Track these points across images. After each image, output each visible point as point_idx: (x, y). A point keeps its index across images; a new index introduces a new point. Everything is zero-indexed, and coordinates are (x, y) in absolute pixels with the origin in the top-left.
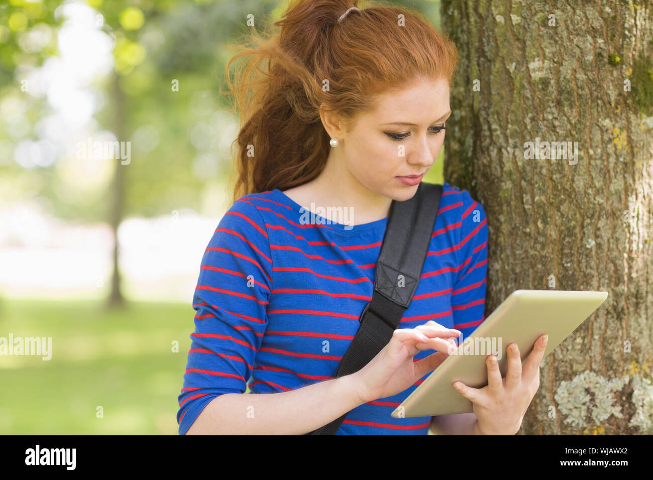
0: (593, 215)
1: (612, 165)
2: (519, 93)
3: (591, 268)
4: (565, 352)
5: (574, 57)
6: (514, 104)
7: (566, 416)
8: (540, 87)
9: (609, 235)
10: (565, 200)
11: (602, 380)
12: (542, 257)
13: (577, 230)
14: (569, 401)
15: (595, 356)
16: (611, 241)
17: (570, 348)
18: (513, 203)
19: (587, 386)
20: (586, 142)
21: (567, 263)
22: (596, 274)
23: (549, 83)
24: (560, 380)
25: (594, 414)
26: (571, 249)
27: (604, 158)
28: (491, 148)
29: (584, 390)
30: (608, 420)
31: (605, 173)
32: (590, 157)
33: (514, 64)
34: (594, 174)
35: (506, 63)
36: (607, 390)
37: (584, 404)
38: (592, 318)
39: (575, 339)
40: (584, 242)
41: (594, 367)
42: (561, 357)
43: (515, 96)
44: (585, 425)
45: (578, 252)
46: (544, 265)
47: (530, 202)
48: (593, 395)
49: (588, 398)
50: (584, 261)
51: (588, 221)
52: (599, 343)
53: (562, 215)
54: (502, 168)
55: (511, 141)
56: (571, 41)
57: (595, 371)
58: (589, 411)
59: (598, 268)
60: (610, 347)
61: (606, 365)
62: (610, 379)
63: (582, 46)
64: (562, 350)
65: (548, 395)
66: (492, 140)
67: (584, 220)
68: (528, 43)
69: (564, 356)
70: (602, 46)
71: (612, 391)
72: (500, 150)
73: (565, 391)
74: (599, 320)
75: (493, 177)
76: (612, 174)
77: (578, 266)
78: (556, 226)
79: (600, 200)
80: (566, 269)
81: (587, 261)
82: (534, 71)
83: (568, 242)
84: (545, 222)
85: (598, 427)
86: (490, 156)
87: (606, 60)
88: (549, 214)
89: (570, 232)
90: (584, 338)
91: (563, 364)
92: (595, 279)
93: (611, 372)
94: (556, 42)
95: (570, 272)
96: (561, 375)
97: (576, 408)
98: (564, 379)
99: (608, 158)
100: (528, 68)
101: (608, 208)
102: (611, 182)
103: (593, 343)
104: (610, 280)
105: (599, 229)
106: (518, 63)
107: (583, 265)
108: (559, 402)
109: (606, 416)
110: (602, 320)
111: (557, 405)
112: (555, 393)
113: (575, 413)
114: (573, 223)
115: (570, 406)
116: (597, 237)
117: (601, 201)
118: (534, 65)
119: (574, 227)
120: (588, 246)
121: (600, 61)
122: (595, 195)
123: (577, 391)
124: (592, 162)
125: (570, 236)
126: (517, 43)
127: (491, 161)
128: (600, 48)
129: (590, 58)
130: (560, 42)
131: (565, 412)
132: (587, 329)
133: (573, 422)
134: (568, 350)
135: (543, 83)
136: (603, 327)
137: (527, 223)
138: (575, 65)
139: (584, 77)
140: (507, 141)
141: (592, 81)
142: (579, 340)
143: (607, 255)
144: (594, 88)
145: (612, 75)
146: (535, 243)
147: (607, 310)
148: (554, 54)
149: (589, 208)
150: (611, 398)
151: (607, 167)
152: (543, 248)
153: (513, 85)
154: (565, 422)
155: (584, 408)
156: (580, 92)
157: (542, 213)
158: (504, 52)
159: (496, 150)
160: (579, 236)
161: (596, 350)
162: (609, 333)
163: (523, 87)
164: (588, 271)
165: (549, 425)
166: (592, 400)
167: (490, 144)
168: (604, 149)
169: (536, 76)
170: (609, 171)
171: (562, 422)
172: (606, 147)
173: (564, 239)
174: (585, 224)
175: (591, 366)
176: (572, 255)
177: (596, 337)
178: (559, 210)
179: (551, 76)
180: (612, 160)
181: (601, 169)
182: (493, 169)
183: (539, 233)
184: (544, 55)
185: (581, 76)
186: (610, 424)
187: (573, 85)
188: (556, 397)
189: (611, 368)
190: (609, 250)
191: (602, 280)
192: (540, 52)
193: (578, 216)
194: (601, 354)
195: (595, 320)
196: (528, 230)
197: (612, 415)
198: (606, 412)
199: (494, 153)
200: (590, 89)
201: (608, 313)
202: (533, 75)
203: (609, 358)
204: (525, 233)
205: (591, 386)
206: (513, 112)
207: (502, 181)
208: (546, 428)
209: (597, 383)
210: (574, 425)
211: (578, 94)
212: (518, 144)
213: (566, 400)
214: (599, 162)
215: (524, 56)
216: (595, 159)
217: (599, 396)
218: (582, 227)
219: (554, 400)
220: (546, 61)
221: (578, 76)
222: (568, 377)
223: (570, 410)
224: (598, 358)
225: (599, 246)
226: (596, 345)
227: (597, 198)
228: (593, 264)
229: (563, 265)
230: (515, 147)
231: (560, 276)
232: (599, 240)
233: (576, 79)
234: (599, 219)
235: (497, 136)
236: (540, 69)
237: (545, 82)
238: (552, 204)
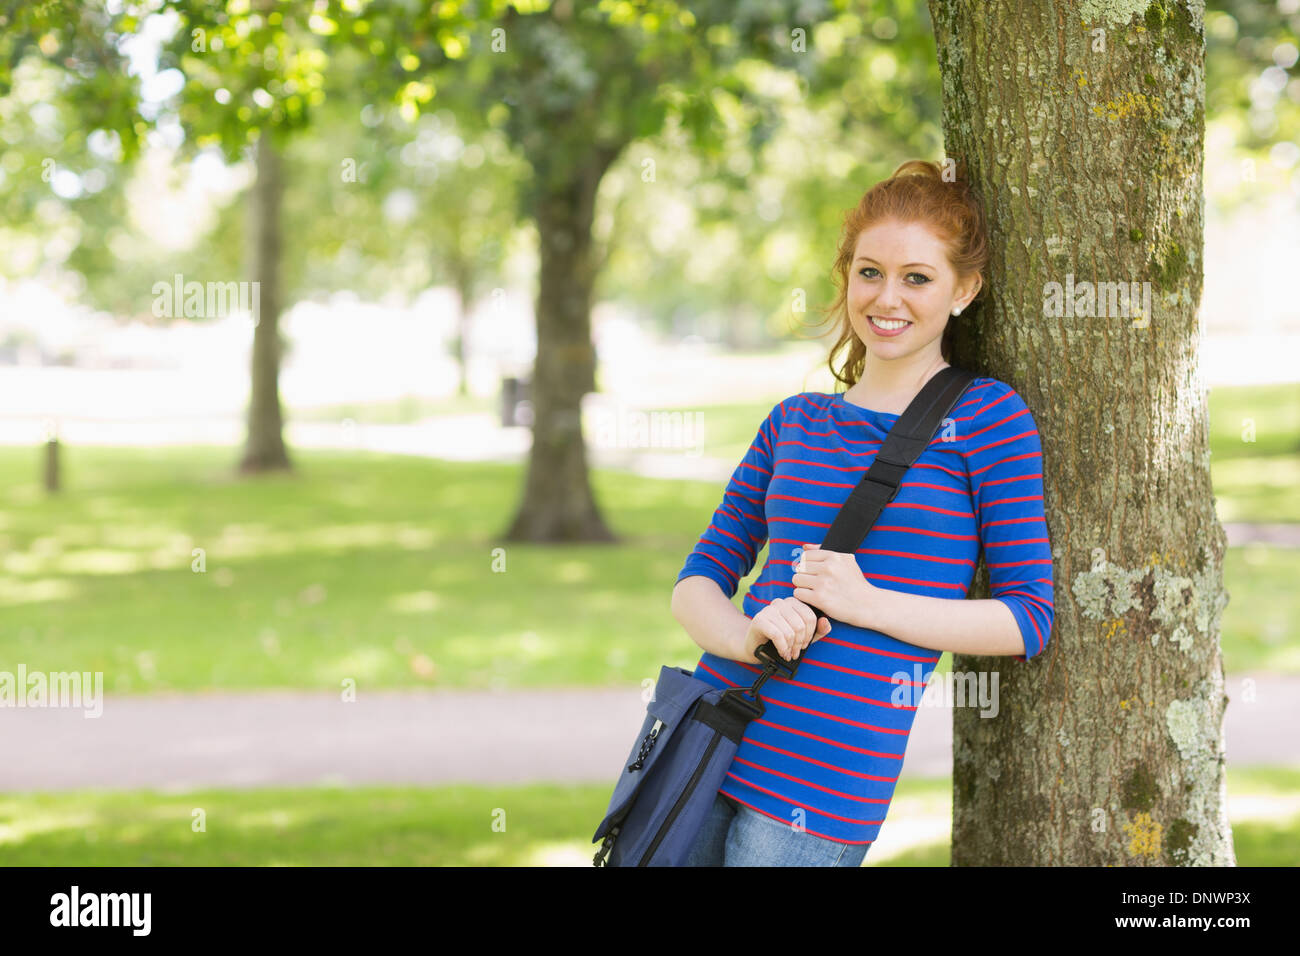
0: (1112, 399)
1: (1132, 347)
2: (1035, 270)
3: (1110, 454)
4: (1082, 542)
5: (1094, 233)
6: (1030, 282)
7: (1084, 609)
8: (1058, 264)
9: (1129, 420)
10: (1083, 384)
11: (1121, 571)
12: (1058, 443)
13: (1096, 415)
14: (1087, 593)
15: (1113, 546)
16: (1131, 426)
17: (1088, 537)
18: (1027, 386)
19: (1105, 578)
20: (1105, 323)
21: (1085, 449)
22: (1115, 461)
23: (1067, 260)
24: (1078, 571)
25: (1113, 607)
26: (1089, 435)
27: (1124, 339)
28: (1005, 327)
29: (1102, 582)
30: (1128, 613)
31: (1125, 355)
32: (1110, 339)
33: (1030, 239)
34: (1113, 357)
35: (1022, 237)
36: (1126, 582)
37: (1103, 596)
38: (1111, 507)
39: (1093, 528)
40: (1103, 427)
41: (1113, 557)
42: (1078, 546)
43: (1031, 273)
44: (1104, 618)
45: (1096, 438)
46: (1060, 451)
47: (1046, 385)
48: (1112, 586)
49: (1107, 589)
50: (1102, 447)
51: (1107, 405)
52: (1118, 533)
53: (1080, 400)
54: (1017, 348)
55: (1026, 320)
56: (1090, 216)
57: (1113, 562)
58: (1108, 603)
59: (1117, 454)
60: (1130, 537)
61: (1125, 556)
62: (1129, 570)
63: (1102, 222)
64: (1080, 540)
65: (1065, 587)
66: (1006, 317)
67: (1102, 403)
68: (1045, 218)
69: (1081, 546)
70: (1123, 221)
71: (1131, 582)
72: (1014, 329)
73: (1083, 582)
74: (1117, 509)
75: (1007, 358)
76: (1133, 356)
77: (1097, 452)
78: (1074, 410)
79: (1119, 383)
80: (1084, 456)
81: (1106, 447)
82: (1051, 247)
83: (1086, 427)
84: (1062, 406)
85: (1117, 620)
86: (1004, 335)
87: (1127, 236)
88: (1066, 398)
89: (1088, 417)
90: (1102, 528)
91: (1080, 554)
92: (1114, 466)
93: (1130, 563)
94: (1075, 217)
95: (1088, 459)
96: (1078, 566)
97: (1094, 600)
98: (1082, 570)
99: (1128, 340)
100: (1045, 244)
101: (1128, 391)
102: (1131, 364)
103: (1112, 533)
104: (1130, 467)
105: (1118, 413)
106: (1034, 238)
107: (1102, 451)
108: (1077, 594)
109: (1126, 609)
110: (1121, 509)
111: (1074, 597)
112: (1073, 584)
113: (1094, 605)
114: (1092, 407)
115: (1088, 598)
116: (1116, 422)
117: (1121, 384)
118: (1051, 241)
119: (1093, 412)
120: (1107, 432)
121: (1121, 237)
122: (1115, 378)
123: (1096, 582)
124: (1112, 344)
125: (1088, 421)
126: (1033, 217)
127: (1004, 340)
128: (1121, 224)
129: (1110, 234)
130: (1078, 218)
131: (1082, 604)
132: (1106, 517)
133: (1090, 615)
134: (1085, 540)
135: (1060, 261)
136: (1122, 516)
137: (1044, 407)
138: (1094, 241)
139: (1104, 254)
140: (1022, 320)
141: (1113, 259)
142: (1097, 530)
143: (1127, 440)
144: (1114, 267)
145: (1133, 252)
146: (1052, 428)
147: (1127, 498)
148: (1072, 230)
149: (1108, 392)
150: (1130, 589)
151: (1127, 348)
152: (1060, 434)
153: (1029, 261)
154: (1083, 615)
155: (1103, 600)
156: (1099, 270)
157: (1059, 397)
158: (1019, 226)
159: (1010, 329)
160: (1097, 421)
161: (1115, 540)
162: (1128, 521)
163: (1039, 264)
164: (1107, 457)
165: (1067, 618)
166: (1111, 592)
167: (1004, 323)
168: (1124, 330)
169: (1054, 253)
170: (1129, 353)
171: (1080, 615)
172: (1127, 328)
173: (1082, 424)
174: (1104, 409)
175: (1110, 556)
176: (1090, 441)
177: (1115, 526)
178: (1076, 394)
179: (1069, 254)
180: (1133, 341)
181: (1121, 351)
182: (1007, 349)
183: (1055, 418)
184: (1062, 230)
185: (1101, 254)
186: (1129, 617)
187: (1092, 263)
188: (1073, 589)
189: (1131, 558)
190: (1129, 435)
191: (1122, 467)
192: (1057, 226)
193: (1096, 400)
194: (1120, 545)
195: (1114, 508)
196: (1044, 414)
197: (1132, 608)
198: (1126, 604)
199: (1008, 332)
200: (1110, 268)
201: (1128, 501)
202: (1049, 251)
203: (1129, 548)
204: (1041, 418)
205: (1110, 577)
206: (1029, 289)
207: (1017, 363)
208: (1063, 621)
209: (1116, 574)
210: (1092, 617)
211: (1097, 272)
212: (1034, 324)
213: (1083, 592)
214: (1118, 344)
215: (1041, 231)
216: (1115, 341)
217: (1118, 588)
218: (1101, 411)
219: (1071, 592)
220: (1064, 238)
221: (1097, 253)
222: (1086, 568)
223: (1089, 602)
224: (1117, 548)
225: (1118, 431)
226: (1115, 535)
227: (1117, 381)
228: (1111, 450)
229: (1081, 451)
230: (1031, 327)
231: (1078, 463)
232: (1118, 425)
233: (1095, 257)
234: (1119, 403)
235: (1012, 314)
236: (1058, 246)
237: (1063, 260)
238: (1069, 387)
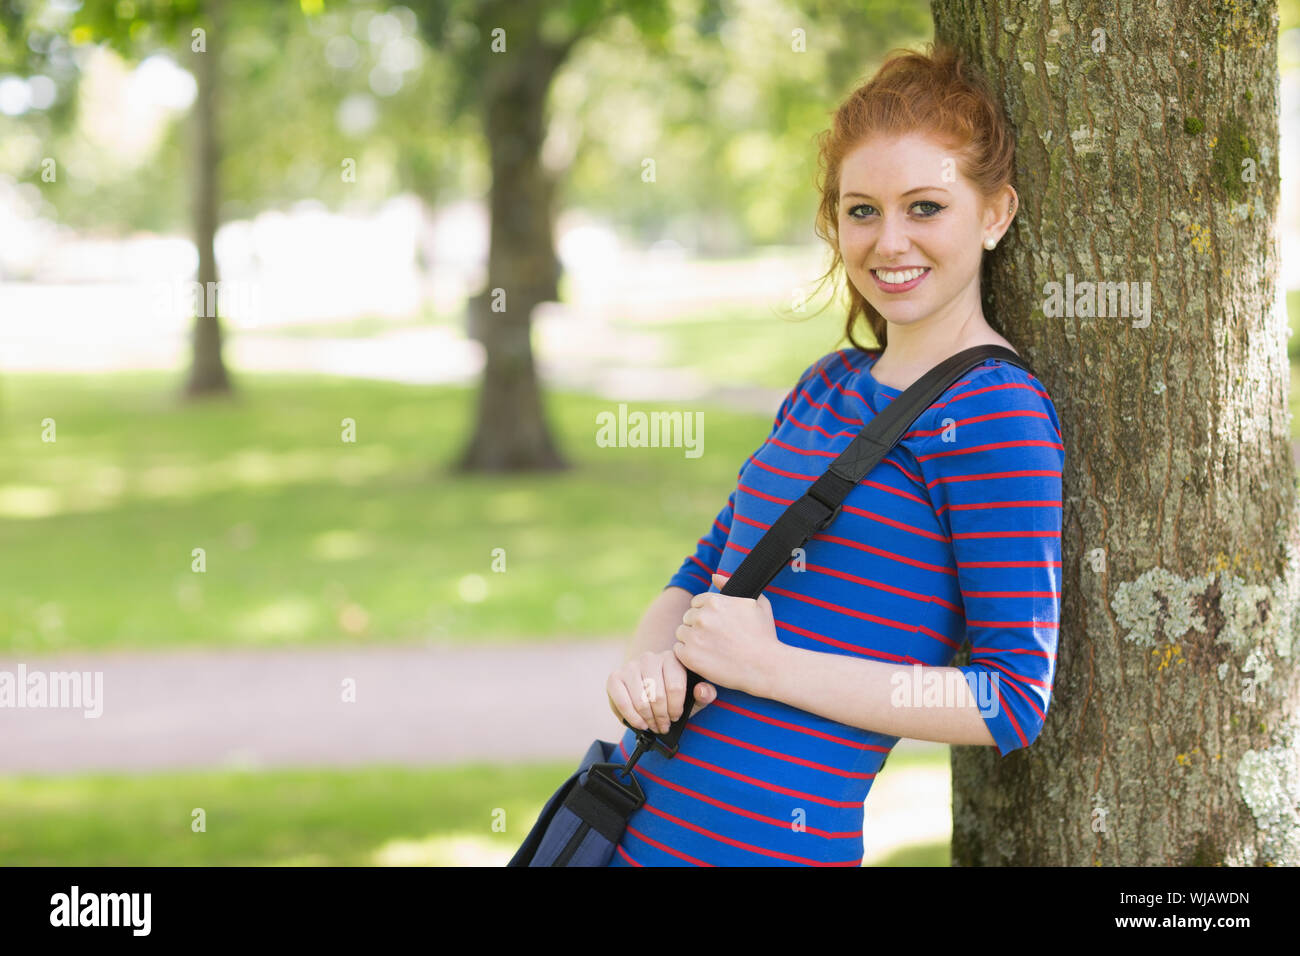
0: (1163, 349)
1: (1189, 276)
2: (1057, 174)
3: (1161, 423)
4: (1124, 542)
5: (1135, 123)
6: (1049, 190)
7: (1128, 631)
8: (1088, 166)
9: (1186, 376)
10: (1124, 327)
11: (1177, 580)
12: (1090, 407)
13: (1141, 370)
14: (1131, 610)
15: (1166, 547)
16: (1189, 383)
17: (1131, 535)
18: (1048, 330)
19: (1156, 590)
20: (1152, 245)
21: (1127, 416)
22: (1168, 431)
23: (1101, 161)
24: (1119, 580)
25: (1166, 628)
26: (1133, 396)
27: (1179, 266)
28: (1017, 252)
29: (1151, 594)
30: (1186, 636)
31: (1180, 288)
32: (1159, 266)
33: (1050, 132)
34: (1164, 290)
35: (1039, 131)
36: (1184, 594)
37: (1152, 614)
38: (1163, 493)
39: (1139, 523)
40: (1151, 386)
41: (1166, 561)
42: (1119, 548)
43: (1052, 178)
44: (1154, 643)
45: (1142, 400)
46: (1094, 419)
47: (1074, 330)
48: (1164, 601)
49: (1158, 605)
50: (1150, 412)
51: (1157, 356)
52: (1172, 528)
53: (1120, 349)
54: (1033, 281)
55: (1045, 243)
56: (1131, 100)
57: (1166, 568)
58: (1160, 623)
59: (1170, 423)
60: (1189, 534)
61: (1183, 559)
62: (1188, 578)
63: (1148, 109)
64: (1121, 539)
65: (1102, 602)
66: (1018, 238)
67: (1150, 354)
68: (1070, 103)
69: (1123, 546)
70: (1176, 106)
71: (1191, 595)
72: (1030, 254)
73: (1126, 596)
74: (1172, 496)
75: (1019, 293)
76: (1190, 289)
77: (1143, 420)
78: (1112, 364)
79: (1172, 325)
80: (1126, 425)
81: (1155, 413)
82: (1079, 143)
83: (1129, 387)
84: (1095, 358)
85: (1172, 646)
86: (1015, 263)
87: (1181, 127)
88: (1100, 346)
89: (1131, 372)
90: (1151, 522)
91: (1121, 558)
92: (1167, 437)
93: (1189, 569)
94: (1110, 102)
95: (1132, 429)
96: (1119, 573)
97: (1141, 619)
98: (1124, 579)
99: (1184, 267)
100: (1069, 138)
101: (1184, 337)
102: (1188, 301)
103: (1164, 528)
104: (1188, 440)
105: (1172, 367)
106: (1055, 130)
107: (1150, 418)
108: (1118, 612)
109: (1183, 631)
110: (1176, 495)
111: (1114, 615)
112: (1112, 598)
113: (1140, 626)
114: (1135, 359)
115: (1133, 617)
116: (1169, 378)
117: (1174, 328)
118: (1079, 134)
119: (1137, 366)
120: (1157, 392)
121: (1173, 128)
122: (1166, 320)
123: (1142, 596)
124: (1162, 273)
125: (1131, 378)
126: (1054, 102)
127: (1016, 270)
128: (1173, 110)
129: (1158, 125)
130: (1115, 102)
131: (1125, 625)
132: (1157, 508)
133: (1136, 639)
134: (1129, 538)
135: (1091, 161)
136: (1178, 505)
137: (1070, 359)
138: (1137, 135)
139: (1150, 151)
140: (1040, 242)
141: (1162, 158)
142: (1144, 525)
143: (1183, 403)
144: (1164, 168)
145: (1189, 148)
146: (1081, 387)
147: (1184, 481)
148: (1107, 119)
149: (1157, 338)
150: (1189, 606)
151: (1182, 279)
152: (1093, 395)
153: (1049, 162)
154: (1126, 639)
155: (1153, 619)
156: (1144, 172)
157: (1091, 345)
158: (1034, 115)
159: (1023, 255)
160: (1143, 377)
161: (1169, 538)
162: (1186, 513)
163: (1063, 166)
164: (1157, 426)
165: (1104, 644)
166: (1164, 608)
167: (1015, 246)
168: (1179, 253)
169: (1082, 150)
170: (1185, 285)
171: (1121, 640)
172: (1181, 251)
173: (1122, 382)
174: (1152, 361)
175: (1162, 561)
176: (1134, 405)
177: (1169, 520)
178: (1115, 342)
179: (1102, 151)
180: (1190, 269)
181: (1174, 282)
182: (1020, 281)
183: (1086, 374)
184: (1093, 120)
185: (1146, 151)
186: (1188, 641)
187: (1134, 164)
188: (1113, 604)
189: (1190, 563)
190: (1185, 397)
191: (1176, 439)
192: (1087, 115)
193: (1142, 349)
194: (1175, 544)
195: (1167, 495)
196: (1071, 369)
197: (1192, 629)
198: (1184, 625)
199: (1021, 258)
200: (1158, 170)
201: (1185, 485)
202: (1076, 149)
203: (1188, 549)
204: (1067, 373)
205: (1162, 588)
206: (1049, 201)
207: (1033, 300)
208: (1099, 648)
209: (1170, 584)
210: (1138, 643)
211: (1141, 176)
212: (1056, 248)
213: (1126, 609)
214: (1171, 273)
215: (1064, 122)
216: (1166, 269)
217: (1174, 602)
218: (1148, 365)
219: (1110, 609)
220: (1095, 130)
221: (1141, 151)
222: (1129, 576)
223: (1133, 622)
224: (1172, 549)
225: (1171, 391)
226: (1168, 531)
227: (1169, 324)
228: (1163, 416)
229: (1121, 419)
230: (1052, 251)
231: (1117, 435)
232: (1172, 383)
233: (1139, 155)
234: (1172, 353)
235: (1026, 233)
236: (1088, 141)
237: (1094, 160)
238: (1105, 332)
